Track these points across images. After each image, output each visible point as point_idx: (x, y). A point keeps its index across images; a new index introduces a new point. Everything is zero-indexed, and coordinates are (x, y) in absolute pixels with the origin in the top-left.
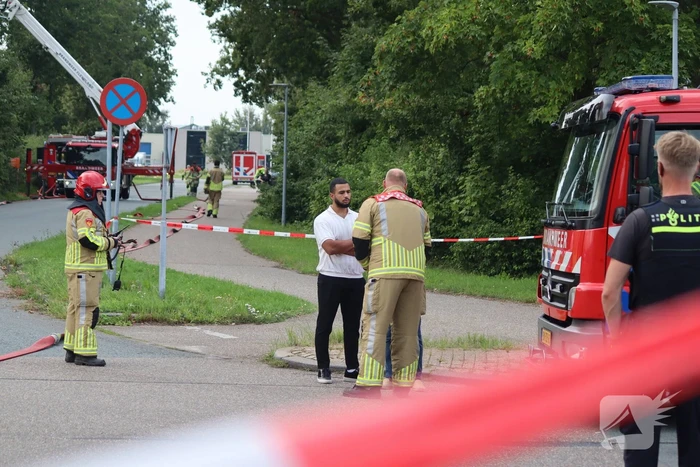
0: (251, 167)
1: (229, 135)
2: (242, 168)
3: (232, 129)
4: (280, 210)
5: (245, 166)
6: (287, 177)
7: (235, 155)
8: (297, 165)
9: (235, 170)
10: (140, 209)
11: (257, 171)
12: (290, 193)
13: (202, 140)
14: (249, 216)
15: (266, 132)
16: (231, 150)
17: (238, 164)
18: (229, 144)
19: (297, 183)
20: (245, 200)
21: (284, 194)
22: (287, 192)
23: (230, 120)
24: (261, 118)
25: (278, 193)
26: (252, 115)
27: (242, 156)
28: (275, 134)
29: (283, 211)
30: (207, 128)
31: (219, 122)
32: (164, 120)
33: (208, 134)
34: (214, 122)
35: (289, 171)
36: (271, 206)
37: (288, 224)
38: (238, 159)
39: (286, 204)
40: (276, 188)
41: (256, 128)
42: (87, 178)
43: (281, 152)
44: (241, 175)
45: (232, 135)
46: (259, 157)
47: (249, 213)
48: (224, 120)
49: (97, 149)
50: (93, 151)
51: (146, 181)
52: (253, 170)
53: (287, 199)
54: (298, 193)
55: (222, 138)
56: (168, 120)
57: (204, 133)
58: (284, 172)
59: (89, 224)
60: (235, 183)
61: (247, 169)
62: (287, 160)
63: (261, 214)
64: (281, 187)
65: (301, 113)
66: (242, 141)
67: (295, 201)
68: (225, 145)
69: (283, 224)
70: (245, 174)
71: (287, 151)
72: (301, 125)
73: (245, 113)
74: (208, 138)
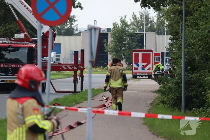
0: (148, 63)
1: (128, 36)
2: (141, 64)
3: (131, 31)
4: (179, 98)
5: (142, 62)
6: (186, 70)
7: (134, 53)
8: (194, 60)
9: (135, 66)
10: (57, 100)
11: (155, 67)
12: (188, 84)
13: (105, 41)
14: (151, 104)
15: (160, 32)
16: (130, 48)
17: (137, 61)
18: (128, 44)
19: (194, 75)
20: (145, 91)
21: (183, 85)
22: (186, 83)
23: (129, 23)
24: (155, 20)
25: (178, 84)
26: (147, 18)
27: (140, 54)
28: (171, 34)
29: (183, 100)
30: (109, 30)
31: (119, 24)
32: (71, 24)
33: (109, 35)
34: (115, 25)
35: (186, 65)
36: (171, 96)
37: (187, 111)
38: (137, 56)
39: (185, 93)
40: (175, 80)
41: (151, 30)
42: (27, 71)
43: (180, 48)
44: (140, 70)
45: (131, 36)
46: (156, 54)
47: (151, 102)
48: (124, 22)
49: (16, 49)
50: (13, 51)
51: (58, 77)
52: (150, 66)
53: (186, 89)
54: (194, 84)
55: (122, 38)
56: (75, 24)
57: (106, 35)
58: (183, 66)
59: (36, 112)
60: (135, 77)
61: (144, 64)
62: (185, 55)
63: (163, 102)
64: (181, 78)
65: (196, 14)
66: (140, 41)
67: (192, 91)
68: (125, 44)
69: (183, 111)
70: (143, 69)
71: (185, 48)
72: (197, 24)
73: (141, 16)
74: (110, 39)
